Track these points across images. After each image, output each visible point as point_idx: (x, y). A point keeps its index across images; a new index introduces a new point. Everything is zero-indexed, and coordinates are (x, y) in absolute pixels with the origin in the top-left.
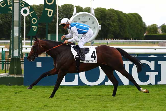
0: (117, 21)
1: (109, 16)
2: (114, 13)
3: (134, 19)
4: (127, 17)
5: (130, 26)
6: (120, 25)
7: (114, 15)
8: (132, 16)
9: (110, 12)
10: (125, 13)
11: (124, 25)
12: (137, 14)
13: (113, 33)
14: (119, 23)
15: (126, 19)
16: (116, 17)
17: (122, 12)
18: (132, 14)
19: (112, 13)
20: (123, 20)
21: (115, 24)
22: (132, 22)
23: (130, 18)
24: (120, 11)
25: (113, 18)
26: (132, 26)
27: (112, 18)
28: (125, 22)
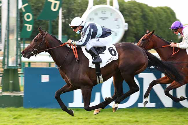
0: (139, 18)
1: (129, 11)
2: (136, 6)
3: (165, 15)
4: (155, 12)
5: (158, 25)
6: (145, 24)
7: (136, 9)
8: (161, 10)
9: (130, 5)
10: (151, 7)
11: (150, 23)
12: (169, 9)
13: (134, 35)
14: (143, 20)
15: (153, 16)
16: (138, 12)
17: (147, 5)
18: (161, 8)
19: (134, 6)
20: (149, 16)
21: (137, 22)
22: (161, 20)
23: (159, 14)
24: (144, 4)
25: (134, 14)
26: (161, 25)
27: (132, 13)
28: (151, 20)
